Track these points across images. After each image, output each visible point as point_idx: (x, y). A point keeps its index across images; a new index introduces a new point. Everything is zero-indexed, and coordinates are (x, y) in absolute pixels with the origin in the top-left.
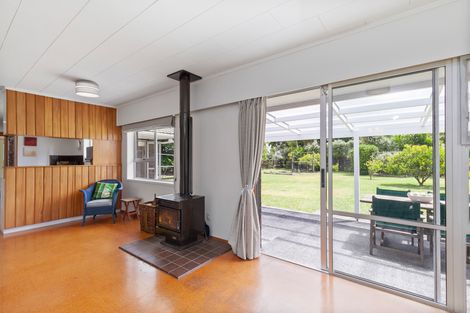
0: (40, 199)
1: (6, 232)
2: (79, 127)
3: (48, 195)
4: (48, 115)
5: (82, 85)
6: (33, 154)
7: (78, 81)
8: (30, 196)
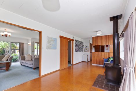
0: (97, 59)
1: (93, 64)
2: (106, 42)
3: (99, 59)
4: (99, 40)
5: (98, 32)
6: (108, 49)
7: (97, 31)
8: (96, 58)
